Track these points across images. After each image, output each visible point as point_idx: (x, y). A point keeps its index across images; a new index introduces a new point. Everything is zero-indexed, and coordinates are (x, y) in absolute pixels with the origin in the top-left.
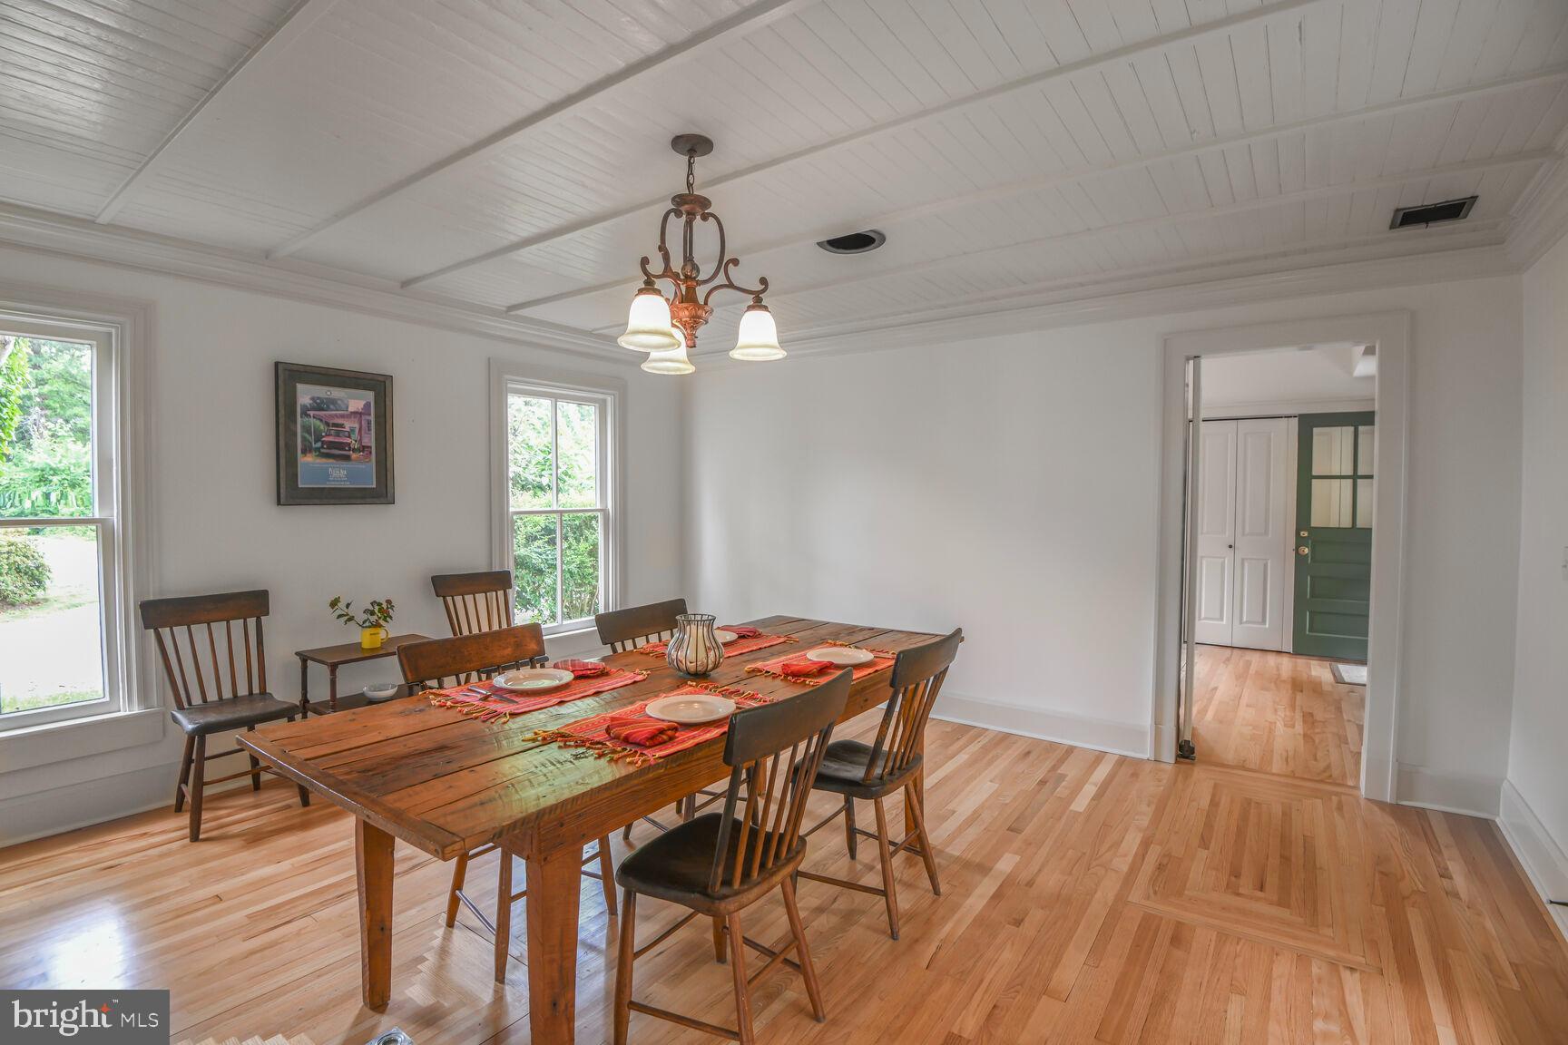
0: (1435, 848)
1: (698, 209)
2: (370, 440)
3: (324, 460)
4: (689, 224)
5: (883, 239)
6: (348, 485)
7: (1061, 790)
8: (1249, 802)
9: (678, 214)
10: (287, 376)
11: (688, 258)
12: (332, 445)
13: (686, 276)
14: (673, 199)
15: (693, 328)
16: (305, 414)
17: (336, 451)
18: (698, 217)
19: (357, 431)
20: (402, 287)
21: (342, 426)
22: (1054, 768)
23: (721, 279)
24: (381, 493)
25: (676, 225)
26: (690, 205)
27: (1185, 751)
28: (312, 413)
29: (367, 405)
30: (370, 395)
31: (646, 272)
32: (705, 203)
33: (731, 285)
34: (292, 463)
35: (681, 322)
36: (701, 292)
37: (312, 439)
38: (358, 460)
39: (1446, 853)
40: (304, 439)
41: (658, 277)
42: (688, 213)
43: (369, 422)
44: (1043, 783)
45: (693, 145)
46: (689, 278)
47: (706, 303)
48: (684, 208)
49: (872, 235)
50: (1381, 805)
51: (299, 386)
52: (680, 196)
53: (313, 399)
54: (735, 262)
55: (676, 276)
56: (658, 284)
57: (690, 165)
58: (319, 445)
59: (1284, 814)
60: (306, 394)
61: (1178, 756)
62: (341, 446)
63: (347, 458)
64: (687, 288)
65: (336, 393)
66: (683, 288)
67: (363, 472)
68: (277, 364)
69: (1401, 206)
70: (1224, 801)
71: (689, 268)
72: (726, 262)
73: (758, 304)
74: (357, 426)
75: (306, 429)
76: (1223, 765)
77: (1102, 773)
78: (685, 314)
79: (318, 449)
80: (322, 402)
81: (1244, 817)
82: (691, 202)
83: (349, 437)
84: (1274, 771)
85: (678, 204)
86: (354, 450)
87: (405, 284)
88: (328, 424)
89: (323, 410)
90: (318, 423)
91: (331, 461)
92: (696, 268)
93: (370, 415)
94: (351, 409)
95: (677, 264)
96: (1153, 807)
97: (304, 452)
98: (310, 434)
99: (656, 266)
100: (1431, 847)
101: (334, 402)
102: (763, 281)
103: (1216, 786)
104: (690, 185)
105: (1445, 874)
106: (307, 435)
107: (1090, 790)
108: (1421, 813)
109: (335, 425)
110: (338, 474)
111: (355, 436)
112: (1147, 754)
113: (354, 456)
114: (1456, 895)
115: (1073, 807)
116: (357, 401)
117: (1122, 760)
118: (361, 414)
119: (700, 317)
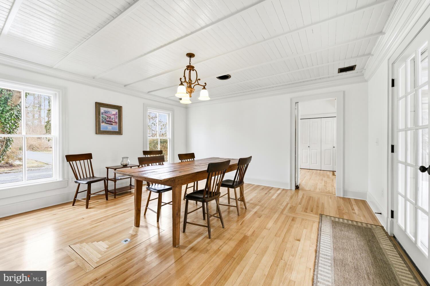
0: (352, 206)
1: (192, 69)
2: (117, 120)
3: (107, 125)
4: (190, 72)
5: (230, 77)
6: (112, 130)
7: (270, 195)
8: (311, 197)
9: (188, 69)
10: (99, 105)
11: (190, 79)
12: (108, 121)
13: (189, 82)
14: (187, 67)
15: (191, 93)
16: (102, 114)
17: (109, 122)
18: (192, 70)
19: (114, 118)
20: (124, 87)
21: (110, 117)
22: (269, 191)
23: (197, 83)
24: (119, 132)
25: (187, 72)
26: (190, 68)
27: (297, 187)
28: (104, 114)
29: (116, 113)
30: (117, 111)
31: (181, 81)
32: (193, 67)
33: (199, 84)
34: (99, 125)
35: (188, 92)
36: (192, 86)
37: (104, 120)
38: (114, 125)
39: (354, 206)
40: (102, 119)
41: (183, 82)
42: (190, 70)
43: (117, 117)
44: (266, 194)
45: (191, 55)
46: (190, 83)
47: (193, 88)
48: (189, 68)
49: (228, 75)
50: (340, 197)
51: (101, 108)
52: (188, 66)
53: (104, 111)
54: (199, 79)
55: (187, 83)
56: (183, 83)
57: (190, 59)
58: (105, 121)
59: (318, 199)
60: (102, 110)
61: (296, 189)
62: (111, 121)
63: (112, 124)
64: (190, 85)
65: (109, 110)
66: (189, 85)
67: (115, 127)
68: (96, 102)
69: (339, 68)
70: (305, 197)
71: (190, 81)
72: (197, 80)
73: (204, 88)
74: (114, 117)
75: (103, 117)
76: (305, 190)
77: (279, 192)
78: (189, 90)
79: (105, 122)
80: (106, 112)
81: (309, 200)
82: (190, 67)
83: (112, 119)
84: (317, 191)
85: (188, 68)
86: (113, 123)
87: (125, 86)
88: (108, 117)
89: (106, 113)
90: (105, 116)
91: (108, 125)
92: (191, 81)
93: (117, 115)
94: (113, 113)
95: (187, 80)
96: (290, 197)
97: (102, 123)
98: (103, 118)
99: (183, 80)
100: (351, 205)
101: (109, 112)
102: (205, 83)
103: (304, 194)
104: (190, 64)
105: (353, 210)
106: (103, 119)
107: (276, 195)
108: (349, 199)
109: (109, 117)
110: (110, 128)
111: (114, 119)
112: (289, 188)
113: (113, 124)
114: (355, 213)
115: (272, 198)
116: (114, 111)
117: (284, 190)
118: (115, 115)
119: (192, 91)
